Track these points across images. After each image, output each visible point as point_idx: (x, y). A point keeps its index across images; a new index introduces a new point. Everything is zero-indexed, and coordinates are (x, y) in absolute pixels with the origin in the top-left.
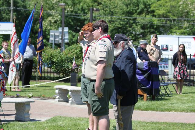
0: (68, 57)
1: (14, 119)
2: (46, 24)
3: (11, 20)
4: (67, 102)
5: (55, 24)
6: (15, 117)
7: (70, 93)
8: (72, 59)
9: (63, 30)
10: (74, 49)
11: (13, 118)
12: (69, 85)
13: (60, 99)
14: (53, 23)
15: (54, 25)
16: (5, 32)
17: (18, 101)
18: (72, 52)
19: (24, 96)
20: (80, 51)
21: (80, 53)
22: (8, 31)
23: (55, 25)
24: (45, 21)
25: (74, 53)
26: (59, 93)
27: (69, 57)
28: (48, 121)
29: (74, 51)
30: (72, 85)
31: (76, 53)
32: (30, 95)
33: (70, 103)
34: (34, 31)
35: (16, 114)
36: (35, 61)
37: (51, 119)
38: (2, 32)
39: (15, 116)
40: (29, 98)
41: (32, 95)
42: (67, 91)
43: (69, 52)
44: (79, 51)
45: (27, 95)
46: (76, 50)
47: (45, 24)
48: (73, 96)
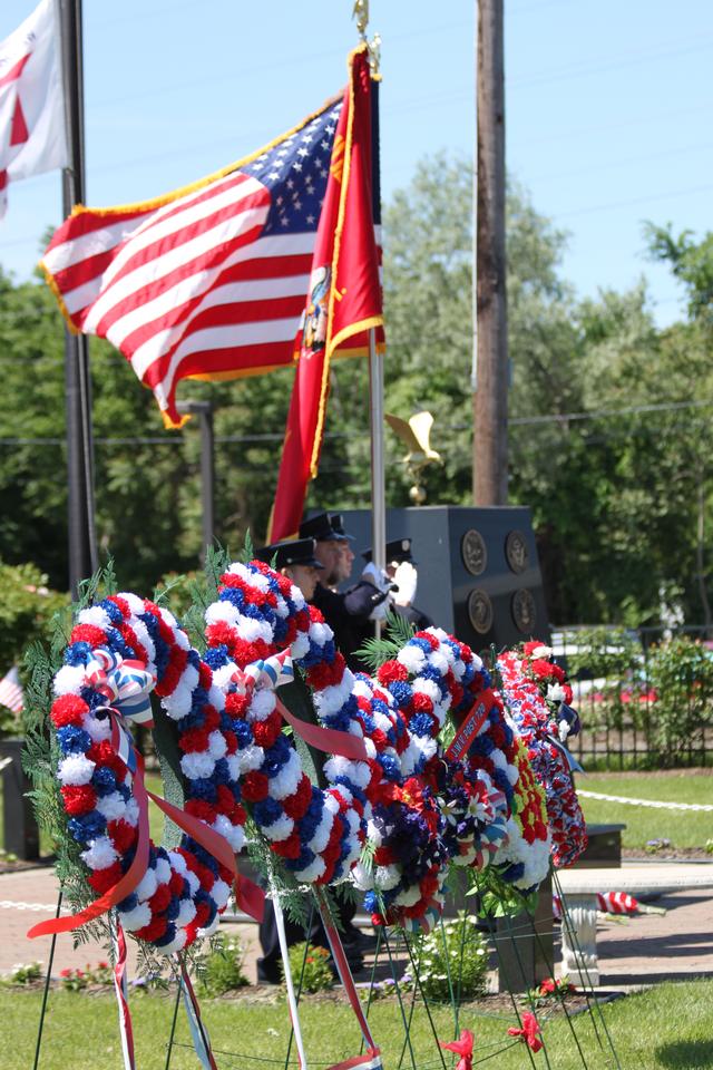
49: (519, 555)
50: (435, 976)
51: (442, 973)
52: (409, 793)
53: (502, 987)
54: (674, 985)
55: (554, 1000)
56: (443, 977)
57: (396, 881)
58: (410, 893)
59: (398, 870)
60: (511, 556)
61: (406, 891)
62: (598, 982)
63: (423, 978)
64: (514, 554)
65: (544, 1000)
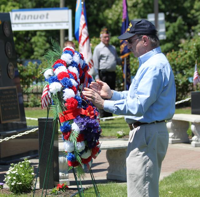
0: (176, 64)
1: (105, 178)
2: (120, 10)
3: (62, 5)
4: (189, 142)
5: (135, 9)
6: (107, 175)
7: (193, 127)
8: (183, 68)
9: (156, 17)
10: (186, 50)
11: (102, 176)
12: (189, 114)
13: (174, 138)
14: (131, 7)
15: (132, 12)
16: (57, 25)
17: (112, 145)
18: (182, 56)
19: (109, 135)
20: (197, 53)
21: (196, 56)
22: (61, 24)
23: (134, 12)
24: (117, 5)
25: (185, 56)
26: (173, 128)
27: (178, 64)
28: (168, 180)
29: (186, 53)
30: (193, 113)
31: (190, 57)
32: (120, 133)
33: (194, 145)
34: (99, 22)
35: (108, 169)
36: (118, 73)
37: (173, 175)
38: (52, 26)
39: (107, 172)
40: (119, 138)
41: (124, 134)
42: (186, 124)
43: (178, 56)
44: (194, 54)
45: (113, 134)
46: (189, 52)
47: (116, 9)
48: (199, 132)
49: (7, 30)
50: (17, 183)
51: (20, 182)
52: (88, 112)
53: (41, 187)
54: (102, 185)
55: (62, 191)
56: (20, 183)
57: (84, 148)
58: (87, 153)
59: (85, 144)
60: (5, 30)
61: (86, 152)
62: (69, 184)
63: (13, 184)
64: (6, 29)
65: (59, 192)
